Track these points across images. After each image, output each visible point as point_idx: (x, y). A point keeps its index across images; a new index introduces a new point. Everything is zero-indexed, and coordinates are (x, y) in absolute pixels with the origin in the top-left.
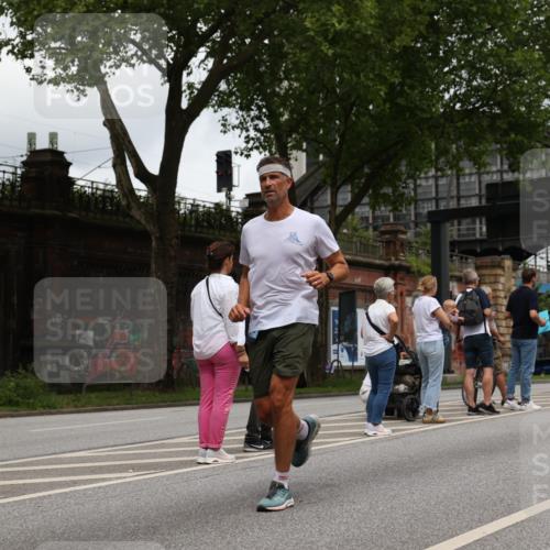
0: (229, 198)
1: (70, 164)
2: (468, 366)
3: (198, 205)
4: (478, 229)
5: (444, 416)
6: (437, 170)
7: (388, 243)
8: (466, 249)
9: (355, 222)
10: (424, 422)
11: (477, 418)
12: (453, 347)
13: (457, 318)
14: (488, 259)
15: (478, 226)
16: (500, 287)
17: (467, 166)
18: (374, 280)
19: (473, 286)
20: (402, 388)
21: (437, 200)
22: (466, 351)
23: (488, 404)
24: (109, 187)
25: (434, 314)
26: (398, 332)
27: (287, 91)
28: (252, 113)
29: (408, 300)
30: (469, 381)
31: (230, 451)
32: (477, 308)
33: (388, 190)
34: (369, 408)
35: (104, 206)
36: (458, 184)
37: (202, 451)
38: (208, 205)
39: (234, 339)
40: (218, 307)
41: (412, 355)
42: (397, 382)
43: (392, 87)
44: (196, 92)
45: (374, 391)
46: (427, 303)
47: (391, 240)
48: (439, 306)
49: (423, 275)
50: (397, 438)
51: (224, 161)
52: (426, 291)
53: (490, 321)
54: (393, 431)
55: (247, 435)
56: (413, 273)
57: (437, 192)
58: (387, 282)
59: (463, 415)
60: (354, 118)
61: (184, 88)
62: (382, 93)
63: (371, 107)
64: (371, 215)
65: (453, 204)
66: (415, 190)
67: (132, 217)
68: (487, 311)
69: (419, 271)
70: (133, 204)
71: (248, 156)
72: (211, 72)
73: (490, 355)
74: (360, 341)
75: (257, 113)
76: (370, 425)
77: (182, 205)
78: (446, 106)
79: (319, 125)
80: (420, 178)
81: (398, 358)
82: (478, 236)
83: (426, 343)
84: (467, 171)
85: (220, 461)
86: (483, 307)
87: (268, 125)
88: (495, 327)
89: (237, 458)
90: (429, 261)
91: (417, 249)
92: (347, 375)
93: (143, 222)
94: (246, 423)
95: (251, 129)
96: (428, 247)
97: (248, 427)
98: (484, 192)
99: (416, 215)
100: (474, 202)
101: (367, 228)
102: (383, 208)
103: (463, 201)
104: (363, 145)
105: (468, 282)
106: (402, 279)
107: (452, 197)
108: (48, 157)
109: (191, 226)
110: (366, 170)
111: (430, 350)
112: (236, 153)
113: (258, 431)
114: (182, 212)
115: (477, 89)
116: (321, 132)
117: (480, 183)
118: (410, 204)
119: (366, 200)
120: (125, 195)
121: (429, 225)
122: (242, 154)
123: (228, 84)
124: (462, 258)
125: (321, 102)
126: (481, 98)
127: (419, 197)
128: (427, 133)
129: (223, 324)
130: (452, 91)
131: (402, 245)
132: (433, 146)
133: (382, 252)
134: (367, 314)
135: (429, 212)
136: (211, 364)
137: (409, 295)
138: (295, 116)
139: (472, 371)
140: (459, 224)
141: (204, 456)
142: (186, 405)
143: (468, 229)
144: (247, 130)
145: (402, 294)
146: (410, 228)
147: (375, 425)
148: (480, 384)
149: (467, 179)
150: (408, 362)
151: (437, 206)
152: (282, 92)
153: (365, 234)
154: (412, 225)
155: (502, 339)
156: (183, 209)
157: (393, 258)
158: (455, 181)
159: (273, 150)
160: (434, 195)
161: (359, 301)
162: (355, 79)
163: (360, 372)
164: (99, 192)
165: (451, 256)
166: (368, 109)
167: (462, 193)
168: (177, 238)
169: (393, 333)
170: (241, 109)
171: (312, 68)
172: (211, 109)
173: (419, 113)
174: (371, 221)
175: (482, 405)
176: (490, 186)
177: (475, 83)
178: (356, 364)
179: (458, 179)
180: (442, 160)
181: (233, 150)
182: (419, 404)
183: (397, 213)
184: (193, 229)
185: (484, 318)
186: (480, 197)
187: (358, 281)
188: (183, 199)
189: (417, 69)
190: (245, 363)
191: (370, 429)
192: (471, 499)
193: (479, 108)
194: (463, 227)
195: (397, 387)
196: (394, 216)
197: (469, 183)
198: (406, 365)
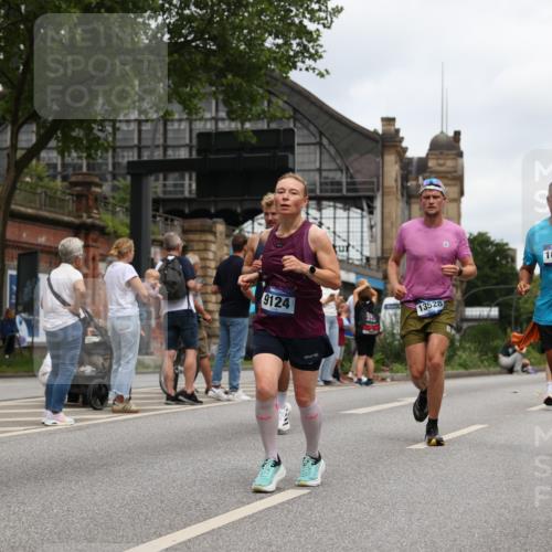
4: (187, 186)
5: (137, 405)
7: (79, 196)
8: (172, 209)
9: (40, 168)
10: (114, 412)
11: (175, 408)
14: (197, 223)
15: (187, 182)
16: (211, 255)
17: (176, 110)
18: (60, 241)
19: (176, 253)
20: (89, 370)
21: (140, 148)
23: (189, 391)
25: (129, 284)
29: (101, 266)
30: (168, 365)
32: (179, 279)
33: (79, 133)
36: (165, 131)
41: (101, 331)
42: (81, 363)
47: (83, 193)
48: (136, 274)
50: (80, 428)
52: (121, 256)
53: (195, 296)
54: (76, 421)
56: (109, 234)
57: (140, 139)
58: (75, 244)
59: (160, 404)
64: (59, 162)
65: (158, 155)
66: (114, 134)
68: (192, 283)
69: (115, 232)
73: (193, 335)
76: (49, 413)
80: (120, 121)
81: (85, 334)
82: (187, 194)
84: (176, 116)
86: (187, 278)
88: (200, 303)
90: (126, 220)
91: (114, 206)
92: (26, 352)
96: (127, 204)
98: (195, 142)
99: (114, 165)
100: (183, 154)
101: (54, 177)
102: (74, 154)
103: (170, 152)
105: (170, 248)
106: (95, 241)
107: (158, 146)
115: (190, 19)
117: (191, 131)
118: (107, 151)
119: (53, 143)
121: (129, 178)
124: (166, 219)
126: (194, 30)
127: (118, 144)
131: (96, 200)
133: (71, 206)
134: (49, 280)
135: (129, 163)
137: (103, 260)
139: (173, 353)
140: (165, 179)
143: (175, 185)
145: (94, 259)
146: (106, 180)
147: (55, 412)
148: (180, 368)
149: (176, 125)
150: (96, 339)
151: (139, 156)
153: (52, 184)
154: (109, 177)
155: (208, 317)
157: (85, 215)
158: (161, 127)
160: (136, 142)
161: (42, 265)
163: (43, 349)
165: (154, 217)
167: (169, 142)
174: (59, 169)
175: (183, 393)
176: (201, 135)
177: (187, 12)
179: (165, 125)
182: (108, 389)
183: (91, 161)
185: (187, 291)
186: (191, 148)
187: (42, 240)
191: (48, 418)
192: (162, 502)
193: (193, 41)
194: (170, 182)
195: (82, 369)
196: (88, 165)
197: (179, 130)
198: (95, 343)
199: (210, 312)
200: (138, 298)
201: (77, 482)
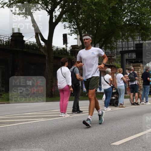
0: (66, 46)
1: (23, 37)
2: (131, 93)
3: (58, 48)
4: (133, 56)
5: (125, 105)
6: (122, 40)
8: (130, 61)
10: (120, 107)
12: (127, 87)
13: (128, 80)
14: (136, 64)
15: (133, 55)
16: (139, 71)
17: (130, 39)
19: (132, 71)
20: (114, 98)
21: (122, 48)
22: (131, 88)
23: (137, 103)
24: (34, 43)
25: (122, 78)
26: (112, 83)
27: (81, 18)
28: (72, 24)
29: (115, 75)
30: (132, 96)
31: (68, 114)
32: (133, 77)
33: (109, 45)
34: (105, 103)
35: (33, 48)
37: (61, 113)
38: (61, 48)
39: (68, 84)
40: (64, 75)
41: (116, 89)
42: (112, 96)
43: (109, 17)
44: (57, 18)
45: (106, 98)
46: (120, 76)
47: (110, 58)
48: (123, 76)
49: (119, 68)
50: (112, 111)
51: (65, 36)
52: (120, 72)
53: (137, 81)
54: (112, 109)
55: (73, 110)
56: (116, 67)
57: (122, 46)
58: (109, 70)
59: (130, 105)
60: (99, 25)
61: (54, 16)
62: (107, 19)
63: (104, 23)
65: (126, 49)
66: (116, 45)
67: (40, 51)
68: (136, 78)
69: (118, 67)
70: (41, 48)
71: (71, 35)
72: (61, 12)
73: (137, 89)
74: (102, 85)
75: (73, 23)
76: (105, 107)
77: (54, 48)
78: (124, 23)
79: (90, 27)
80: (118, 42)
81: (113, 90)
82: (133, 58)
83: (120, 86)
84: (130, 40)
85: (66, 116)
86: (135, 77)
87: (76, 27)
88: (138, 82)
89: (70, 115)
90: (120, 64)
91: (117, 61)
92: (99, 94)
93: (44, 52)
94: (72, 107)
95: (72, 28)
96: (120, 61)
97: (73, 107)
98: (135, 46)
99: (117, 52)
100: (132, 49)
102: (108, 50)
103: (129, 48)
104: (102, 33)
105: (131, 70)
106: (113, 69)
107: (126, 47)
108: (18, 35)
109: (56, 54)
110: (103, 40)
111: (121, 88)
112: (68, 34)
113: (75, 109)
114: (54, 50)
115: (133, 18)
116: (91, 29)
117: (134, 43)
118: (115, 49)
119: (103, 48)
120: (38, 45)
121: (120, 55)
122: (70, 35)
123: (65, 15)
124: (129, 64)
125: (90, 21)
126: (134, 21)
127: (117, 47)
128: (119, 30)
129: (65, 80)
130: (126, 19)
131: (113, 60)
132: (121, 33)
134: (104, 78)
135: (120, 51)
136: (63, 90)
137: (115, 73)
138: (84, 24)
139: (132, 94)
140: (128, 54)
141: (61, 115)
142: (56, 101)
143: (131, 56)
144: (71, 28)
145: (113, 73)
146: (115, 55)
147: (107, 107)
148: (134, 97)
149: (130, 42)
150: (115, 91)
151: (122, 50)
152: (80, 18)
154: (116, 55)
155: (140, 85)
156: (54, 49)
157: (111, 63)
158: (127, 43)
159: (78, 34)
160: (121, 46)
161: (102, 75)
162: (99, 15)
163: (102, 94)
164: (32, 44)
165: (126, 63)
166: (103, 23)
167: (129, 46)
168: (53, 57)
169: (111, 83)
170: (69, 22)
171: (88, 12)
172: (61, 22)
173: (117, 24)
175: (135, 103)
176: (136, 44)
177: (132, 17)
178: (101, 91)
179: (128, 42)
180: (123, 37)
181: (67, 34)
182: (118, 102)
183: (112, 51)
184: (57, 55)
185: (135, 80)
188: (54, 46)
189: (116, 12)
190: (72, 90)
191: (105, 108)
192: (132, 127)
193: (133, 23)
194: (129, 55)
195: (112, 98)
196: (111, 52)
197: (131, 43)
198: (115, 92)
199: (140, 84)
200: (124, 82)
201: (113, 123)
